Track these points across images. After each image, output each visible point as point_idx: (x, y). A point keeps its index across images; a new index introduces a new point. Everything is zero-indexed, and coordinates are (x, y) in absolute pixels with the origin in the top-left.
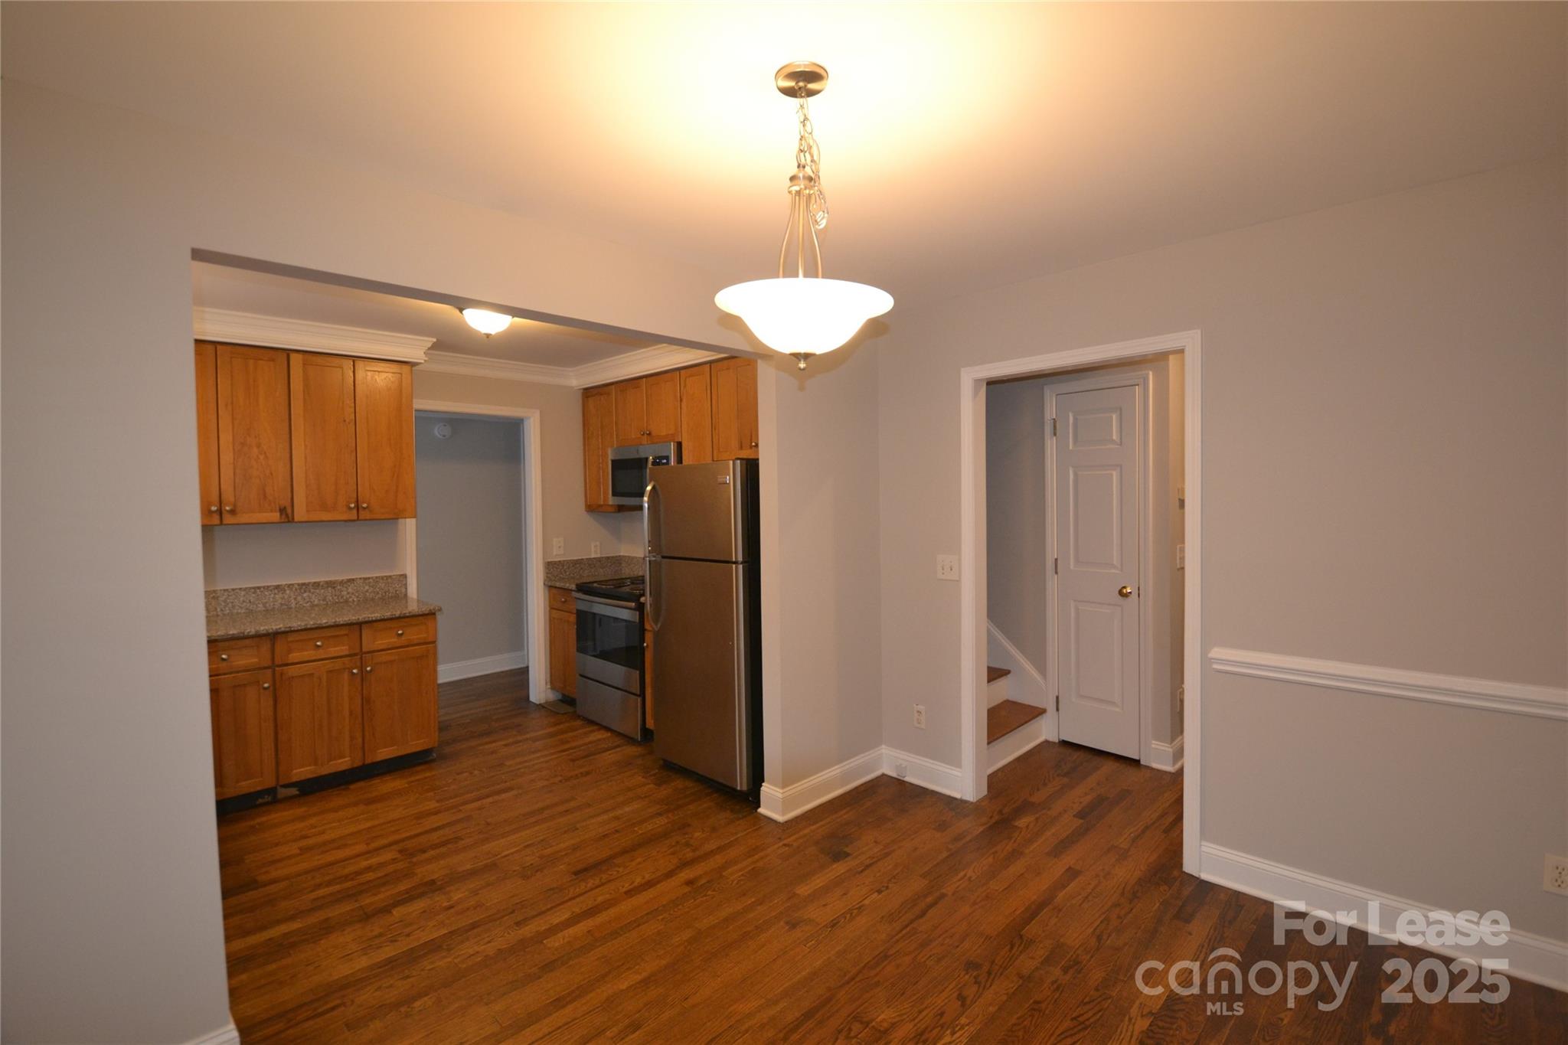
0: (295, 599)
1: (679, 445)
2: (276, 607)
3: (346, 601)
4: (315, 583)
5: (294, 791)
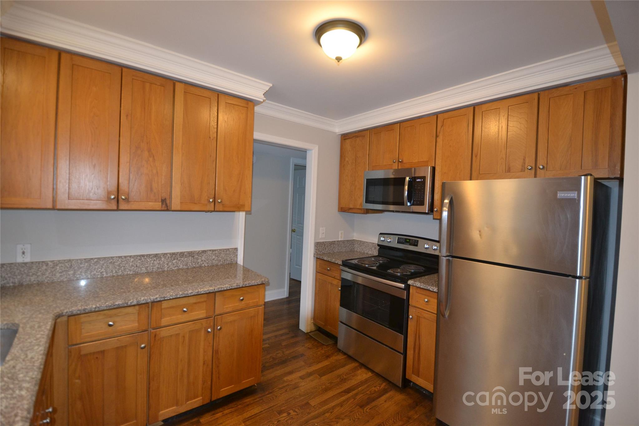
0: (167, 264)
1: (434, 169)
4: (181, 253)
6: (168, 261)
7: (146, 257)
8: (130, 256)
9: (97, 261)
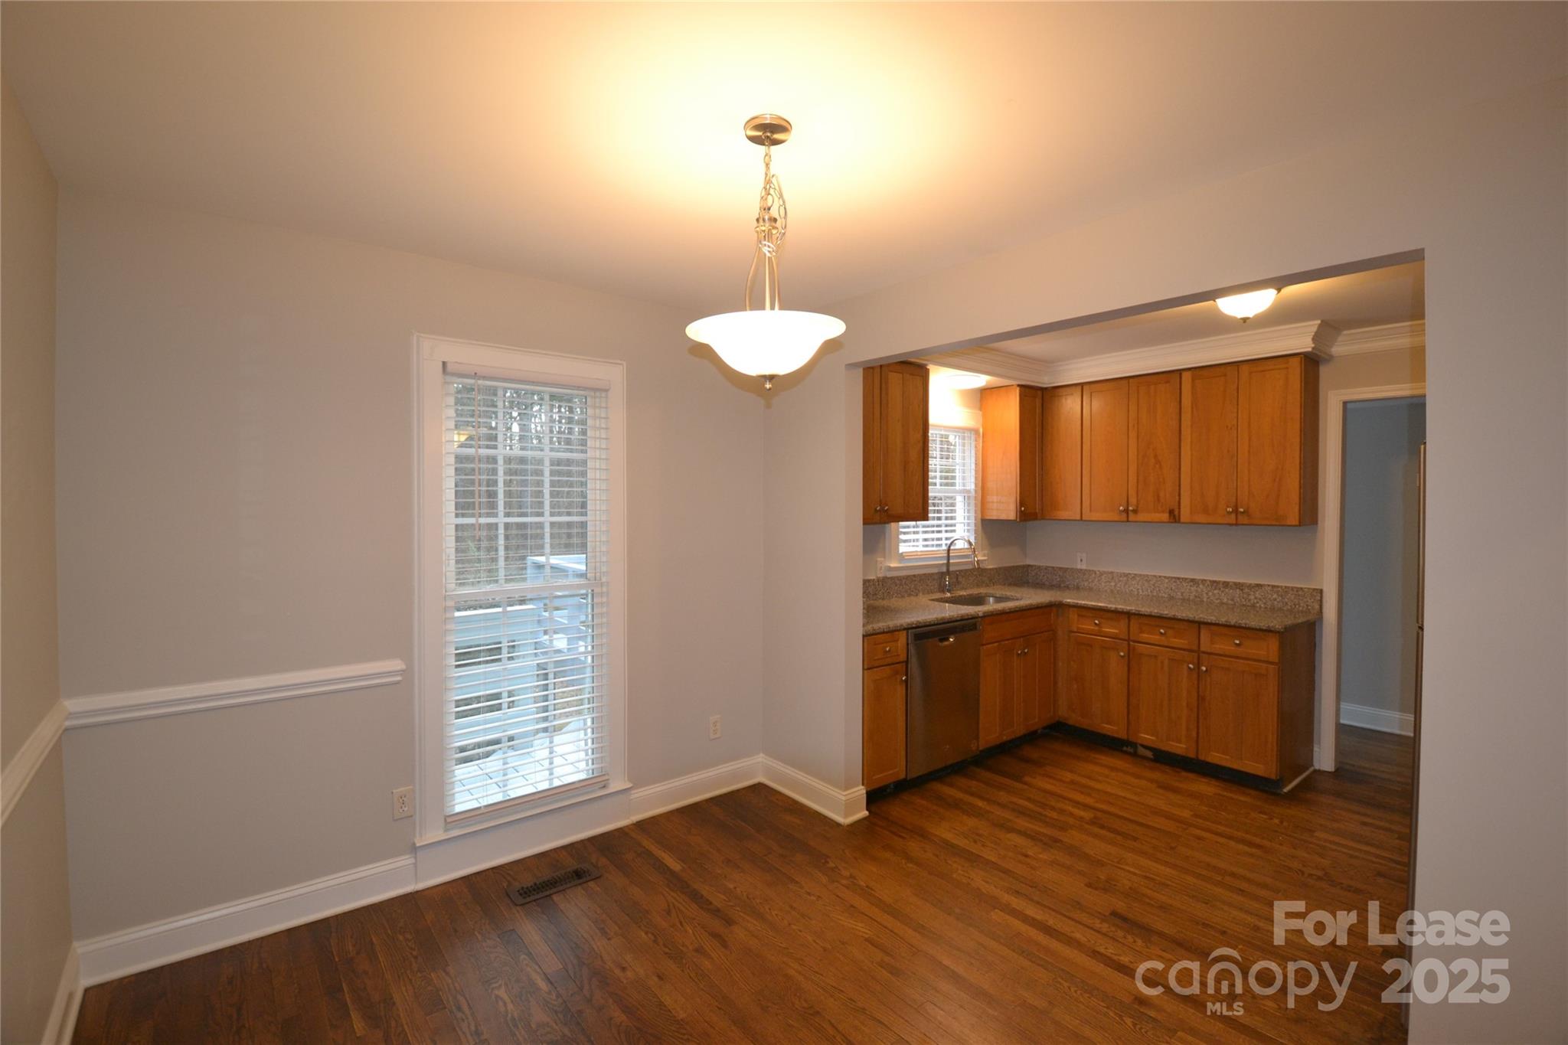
0: (1207, 594)
2: (1191, 598)
3: (1253, 606)
4: (1225, 582)
5: (1149, 754)
8: (1165, 577)
9: (1133, 577)
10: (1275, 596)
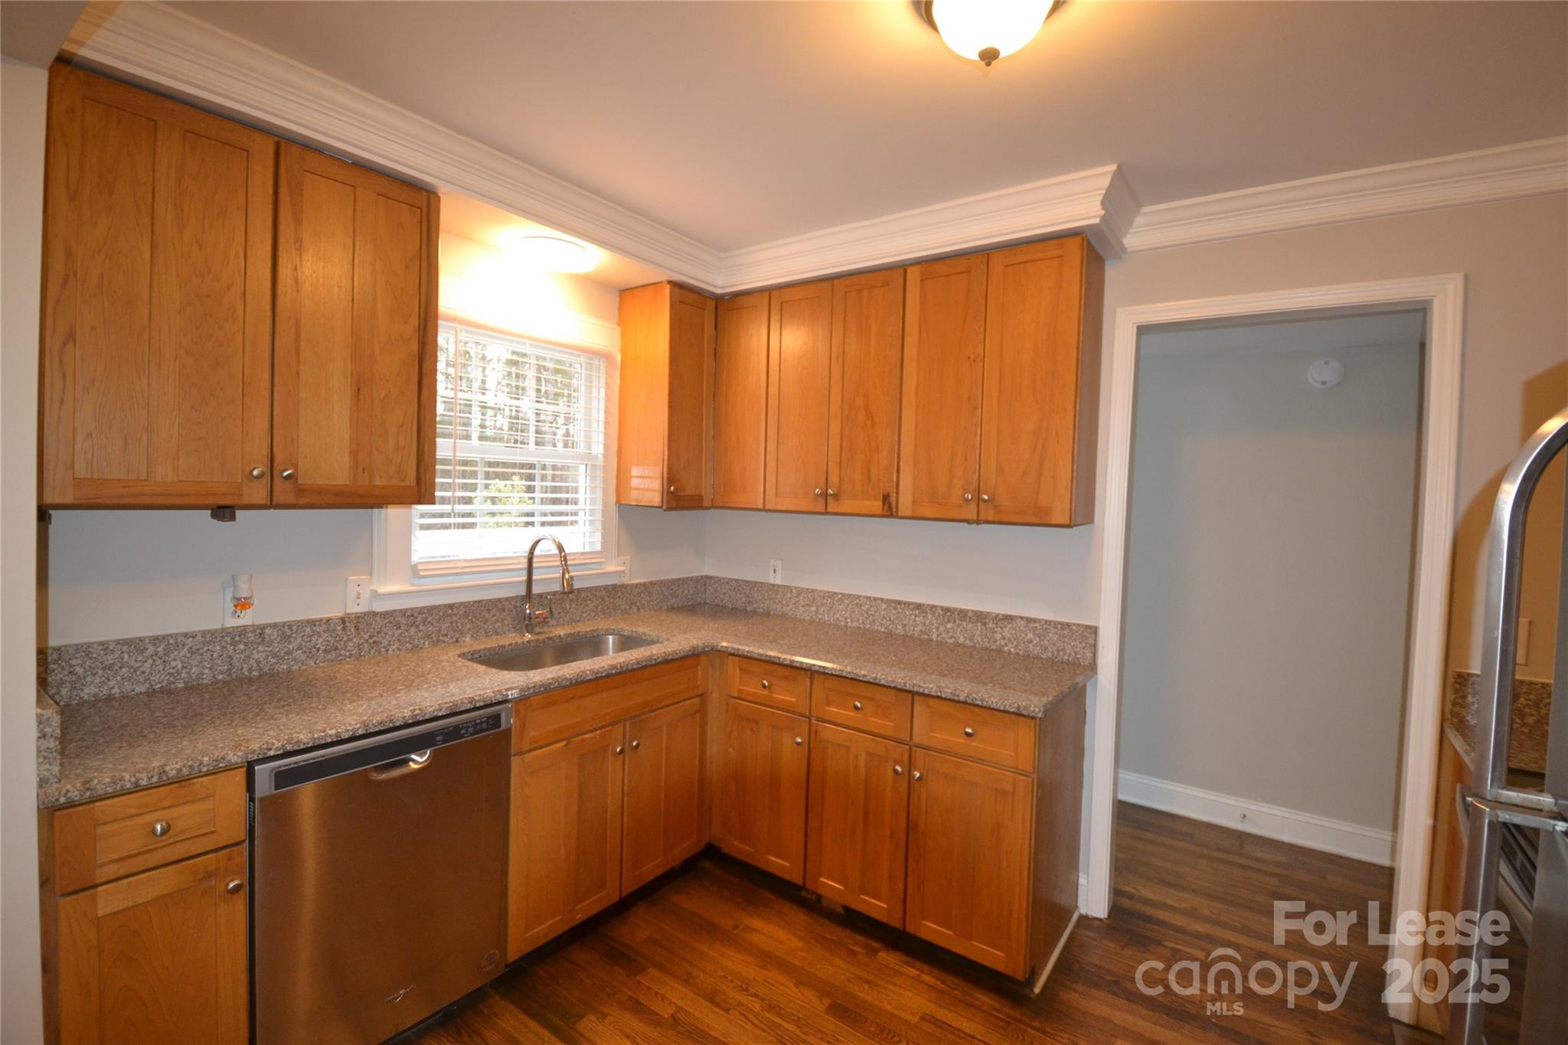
4: (962, 611)
6: (938, 622)
7: (903, 606)
8: (882, 600)
9: (840, 599)
10: (1030, 636)
